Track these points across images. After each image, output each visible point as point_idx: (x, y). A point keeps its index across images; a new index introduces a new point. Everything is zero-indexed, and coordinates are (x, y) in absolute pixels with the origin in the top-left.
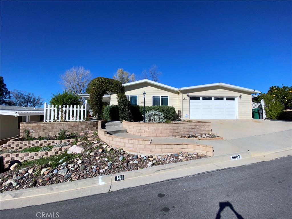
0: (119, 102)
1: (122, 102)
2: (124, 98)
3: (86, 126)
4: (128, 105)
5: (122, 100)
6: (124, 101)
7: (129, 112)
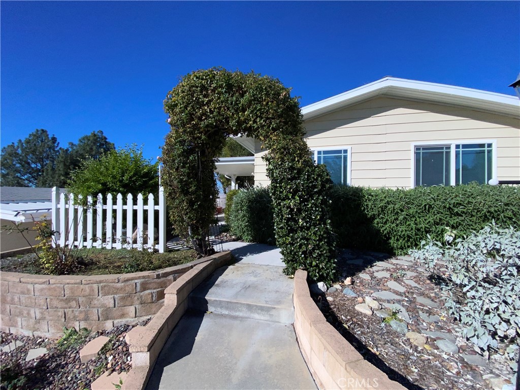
0: (274, 180)
1: (292, 179)
2: (300, 156)
3: (123, 298)
4: (319, 193)
5: (292, 168)
6: (300, 171)
7: (327, 231)
